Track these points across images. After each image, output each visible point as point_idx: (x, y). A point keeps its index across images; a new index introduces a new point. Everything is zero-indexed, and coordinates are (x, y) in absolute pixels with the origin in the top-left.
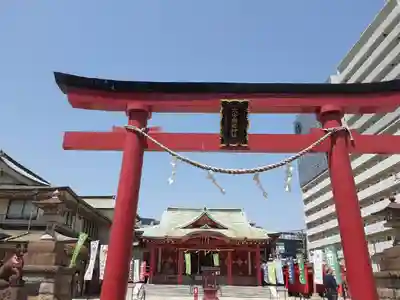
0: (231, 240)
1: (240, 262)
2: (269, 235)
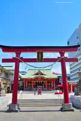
0: (47, 78)
1: (49, 84)
2: (57, 77)
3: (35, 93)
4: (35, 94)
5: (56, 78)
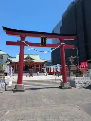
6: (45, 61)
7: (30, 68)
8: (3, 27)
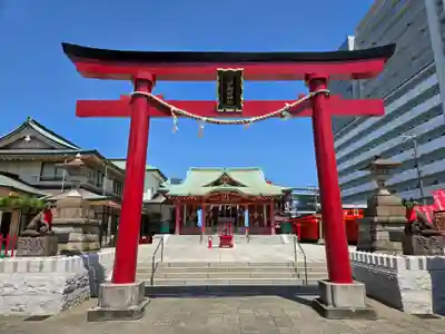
0: (249, 196)
1: (256, 215)
3: (210, 242)
4: (210, 246)
5: (278, 196)
6: (283, 191)
7: (222, 216)
8: (64, 45)
